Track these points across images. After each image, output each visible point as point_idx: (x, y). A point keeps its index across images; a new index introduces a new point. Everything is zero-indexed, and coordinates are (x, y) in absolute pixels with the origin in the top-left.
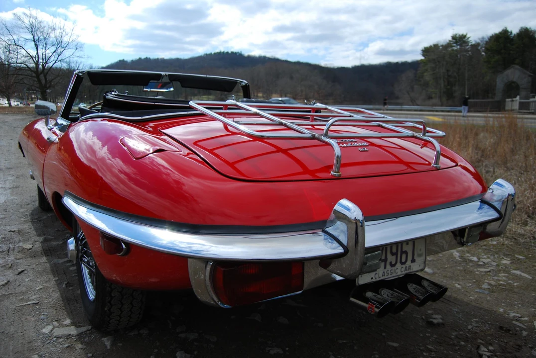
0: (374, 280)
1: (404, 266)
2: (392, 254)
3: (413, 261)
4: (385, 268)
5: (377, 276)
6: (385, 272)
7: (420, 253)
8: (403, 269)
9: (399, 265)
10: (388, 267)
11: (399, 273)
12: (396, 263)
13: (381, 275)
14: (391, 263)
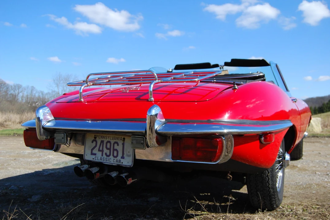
0: (94, 160)
1: (116, 159)
2: (107, 149)
3: (123, 157)
4: (102, 155)
5: (96, 158)
6: (102, 158)
7: (128, 154)
8: (115, 161)
9: (111, 157)
10: (104, 155)
11: (112, 162)
12: (110, 155)
13: (99, 159)
14: (106, 154)
